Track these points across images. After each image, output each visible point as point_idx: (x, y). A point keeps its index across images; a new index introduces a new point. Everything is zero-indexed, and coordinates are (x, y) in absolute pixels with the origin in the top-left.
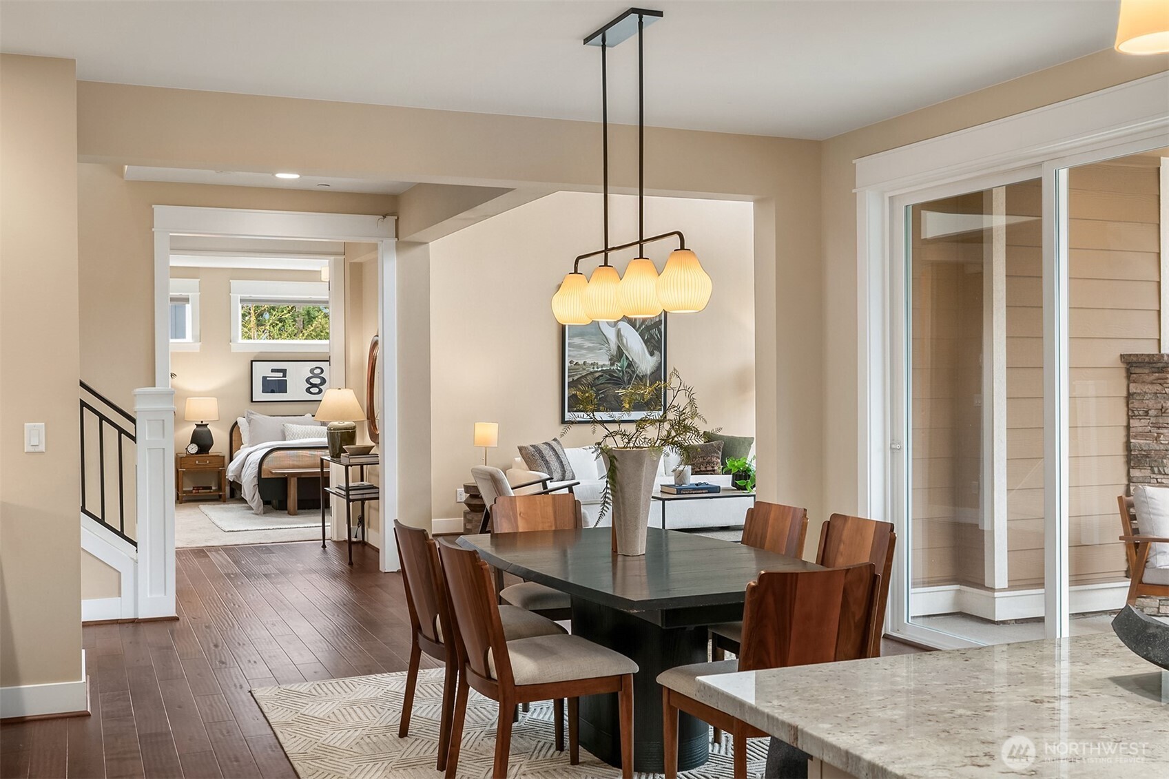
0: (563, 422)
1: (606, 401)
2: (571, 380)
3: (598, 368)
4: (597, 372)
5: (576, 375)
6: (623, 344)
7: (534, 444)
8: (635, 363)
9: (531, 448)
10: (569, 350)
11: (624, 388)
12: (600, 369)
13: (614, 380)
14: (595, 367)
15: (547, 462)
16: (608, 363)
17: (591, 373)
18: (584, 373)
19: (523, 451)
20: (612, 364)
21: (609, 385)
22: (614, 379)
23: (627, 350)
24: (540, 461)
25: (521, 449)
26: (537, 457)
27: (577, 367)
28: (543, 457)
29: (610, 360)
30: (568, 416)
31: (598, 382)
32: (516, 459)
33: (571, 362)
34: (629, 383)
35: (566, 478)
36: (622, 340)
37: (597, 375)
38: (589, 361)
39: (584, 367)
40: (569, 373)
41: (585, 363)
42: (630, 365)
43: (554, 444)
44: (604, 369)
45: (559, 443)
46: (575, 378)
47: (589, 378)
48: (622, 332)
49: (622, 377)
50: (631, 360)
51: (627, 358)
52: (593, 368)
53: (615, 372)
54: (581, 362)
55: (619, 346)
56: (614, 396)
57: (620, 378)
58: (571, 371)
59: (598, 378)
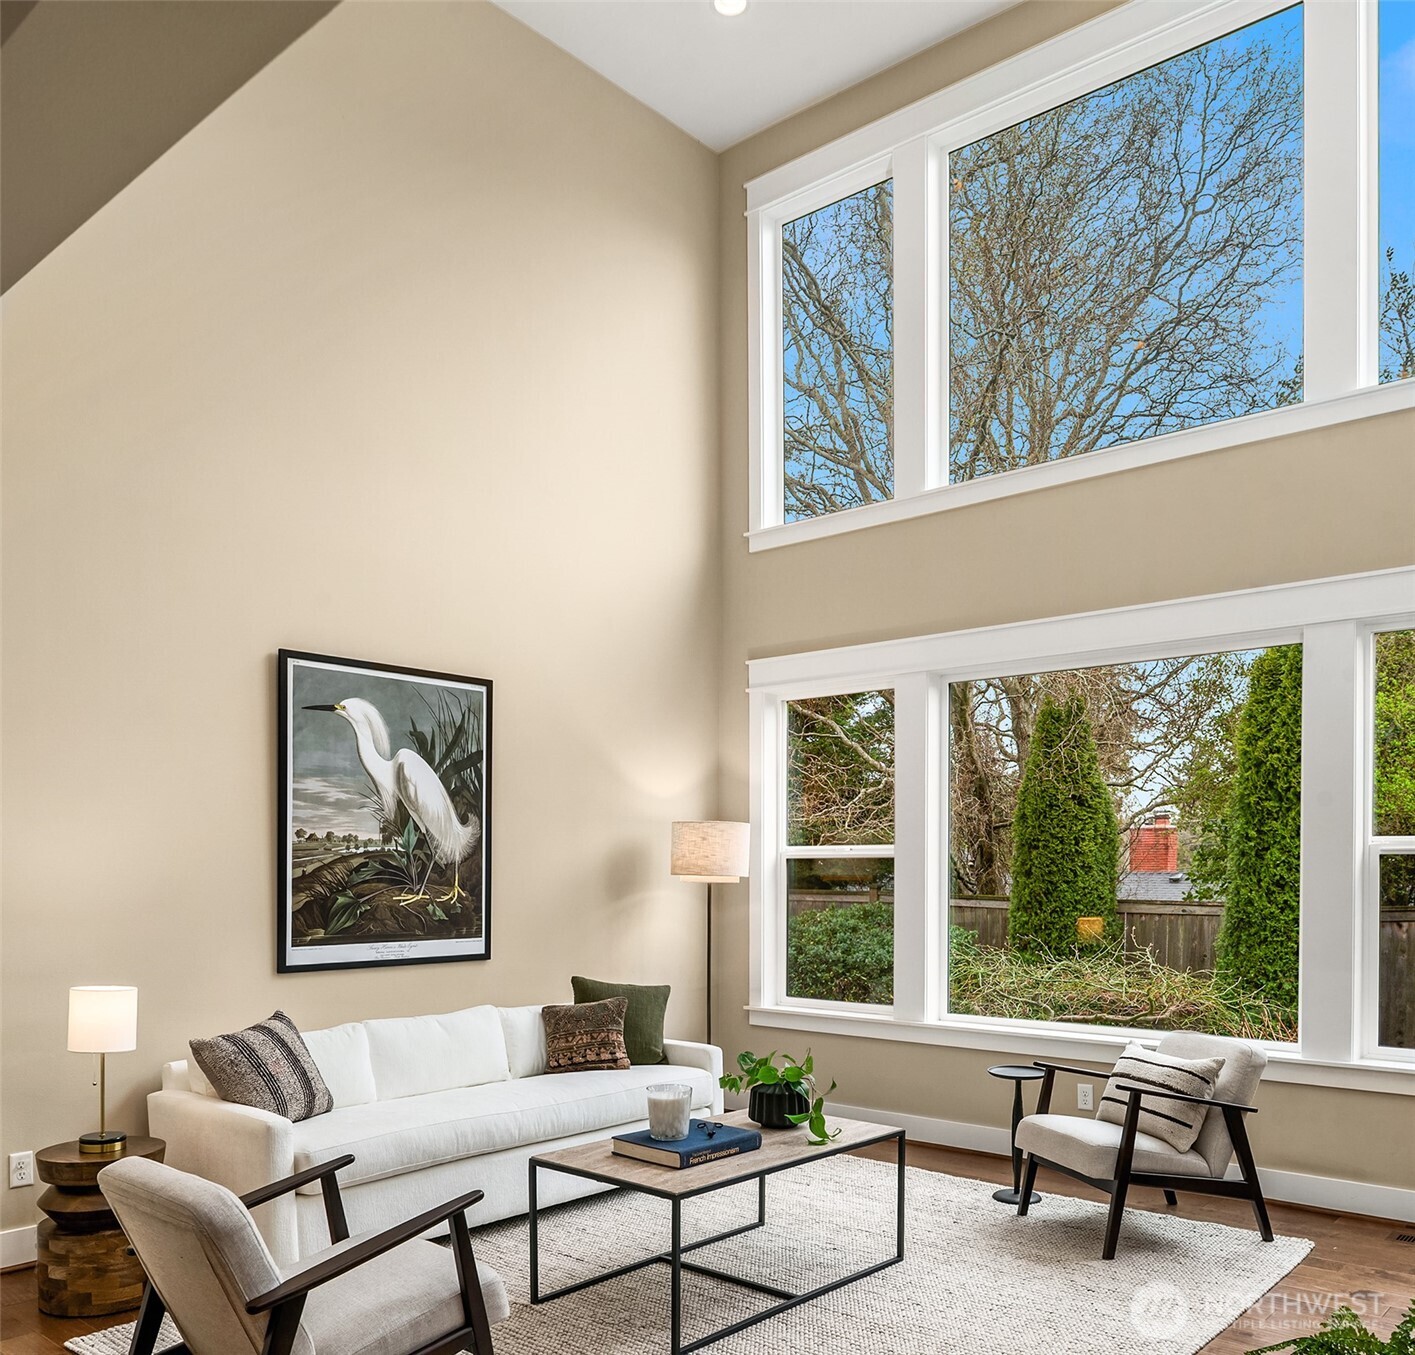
0: (282, 968)
1: (375, 919)
2: (300, 874)
3: (357, 848)
4: (356, 855)
5: (311, 862)
6: (408, 798)
7: (230, 1033)
8: (432, 838)
9: (226, 1045)
10: (295, 807)
11: (411, 891)
12: (361, 850)
13: (391, 874)
14: (352, 845)
15: (270, 1079)
16: (377, 836)
17: (344, 859)
18: (329, 858)
19: (206, 1054)
20: (386, 840)
21: (381, 885)
22: (390, 872)
23: (416, 811)
24: (252, 1077)
25: (198, 1049)
26: (245, 1067)
27: (313, 844)
28: (258, 1066)
29: (383, 830)
30: (296, 956)
31: (357, 879)
32: (174, 1065)
33: (299, 834)
34: (421, 880)
35: (316, 1111)
36: (406, 788)
37: (355, 862)
38: (339, 833)
39: (328, 845)
40: (294, 857)
41: (329, 836)
42: (423, 841)
43: (278, 1026)
44: (370, 849)
45: (289, 1023)
46: (309, 869)
47: (339, 869)
48: (407, 772)
49: (407, 867)
50: (424, 831)
51: (417, 828)
52: (348, 848)
53: (392, 856)
54: (321, 834)
55: (400, 803)
56: (391, 908)
57: (402, 870)
58: (300, 854)
59: (357, 870)
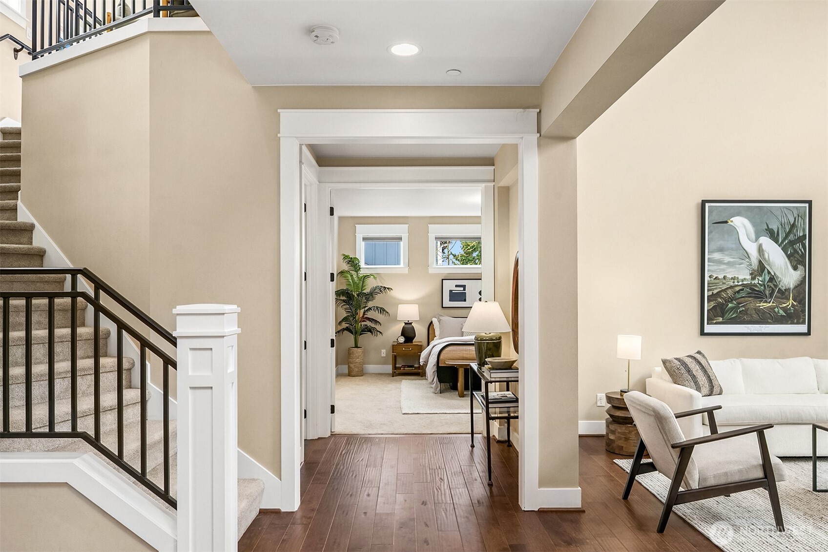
0: (703, 333)
1: (747, 314)
2: (711, 294)
3: (738, 282)
4: (738, 286)
5: (716, 289)
6: (765, 259)
7: (678, 357)
8: (778, 277)
9: (676, 361)
10: (708, 265)
11: (766, 302)
12: (740, 283)
13: (755, 294)
14: (736, 281)
15: (694, 377)
16: (749, 277)
17: (731, 287)
18: (724, 287)
19: (667, 364)
20: (753, 279)
21: (750, 299)
22: (756, 294)
23: (769, 265)
24: (686, 375)
25: (664, 362)
26: (683, 371)
27: (717, 281)
28: (689, 371)
29: (751, 274)
30: (708, 329)
31: (738, 296)
32: (656, 368)
33: (710, 277)
34: (771, 296)
35: (714, 393)
36: (763, 255)
37: (737, 289)
38: (729, 276)
39: (724, 281)
40: (708, 287)
41: (725, 277)
42: (772, 279)
43: (698, 356)
44: (745, 283)
45: (703, 356)
46: (715, 292)
47: (730, 292)
48: (764, 247)
49: (764, 291)
50: (773, 274)
51: (769, 273)
52: (734, 282)
53: (756, 286)
54: (721, 276)
55: (760, 262)
56: (755, 309)
57: (761, 292)
58: (711, 285)
59: (738, 292)
